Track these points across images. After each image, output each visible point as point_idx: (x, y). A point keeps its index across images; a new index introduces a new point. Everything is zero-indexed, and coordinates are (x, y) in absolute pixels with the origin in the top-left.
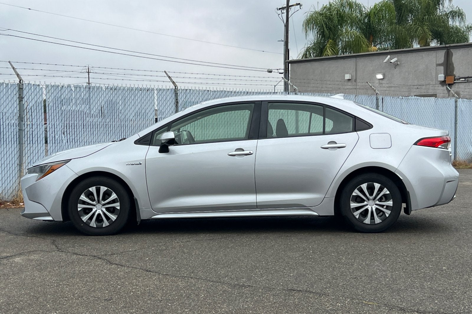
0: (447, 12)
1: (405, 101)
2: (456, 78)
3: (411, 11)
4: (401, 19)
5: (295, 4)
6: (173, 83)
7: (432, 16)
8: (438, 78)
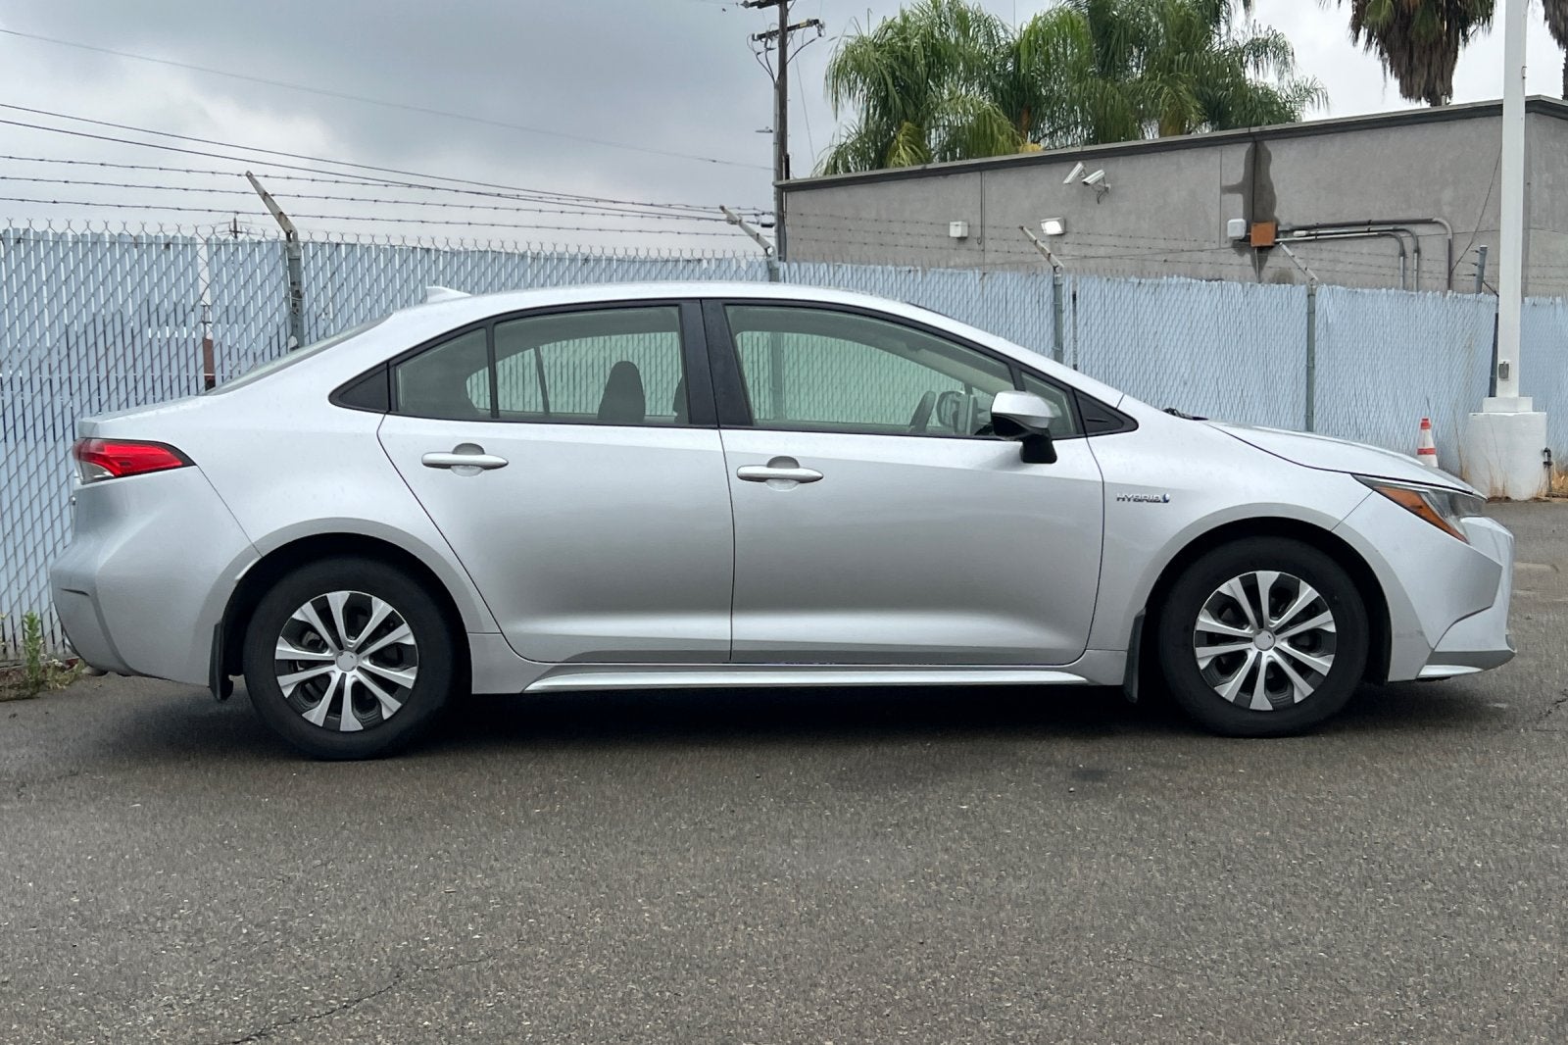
0: (1241, 44)
1: (1148, 292)
2: (1279, 229)
3: (1138, 40)
4: (1110, 63)
5: (805, 21)
6: (281, 216)
7: (1196, 54)
8: (1226, 229)
